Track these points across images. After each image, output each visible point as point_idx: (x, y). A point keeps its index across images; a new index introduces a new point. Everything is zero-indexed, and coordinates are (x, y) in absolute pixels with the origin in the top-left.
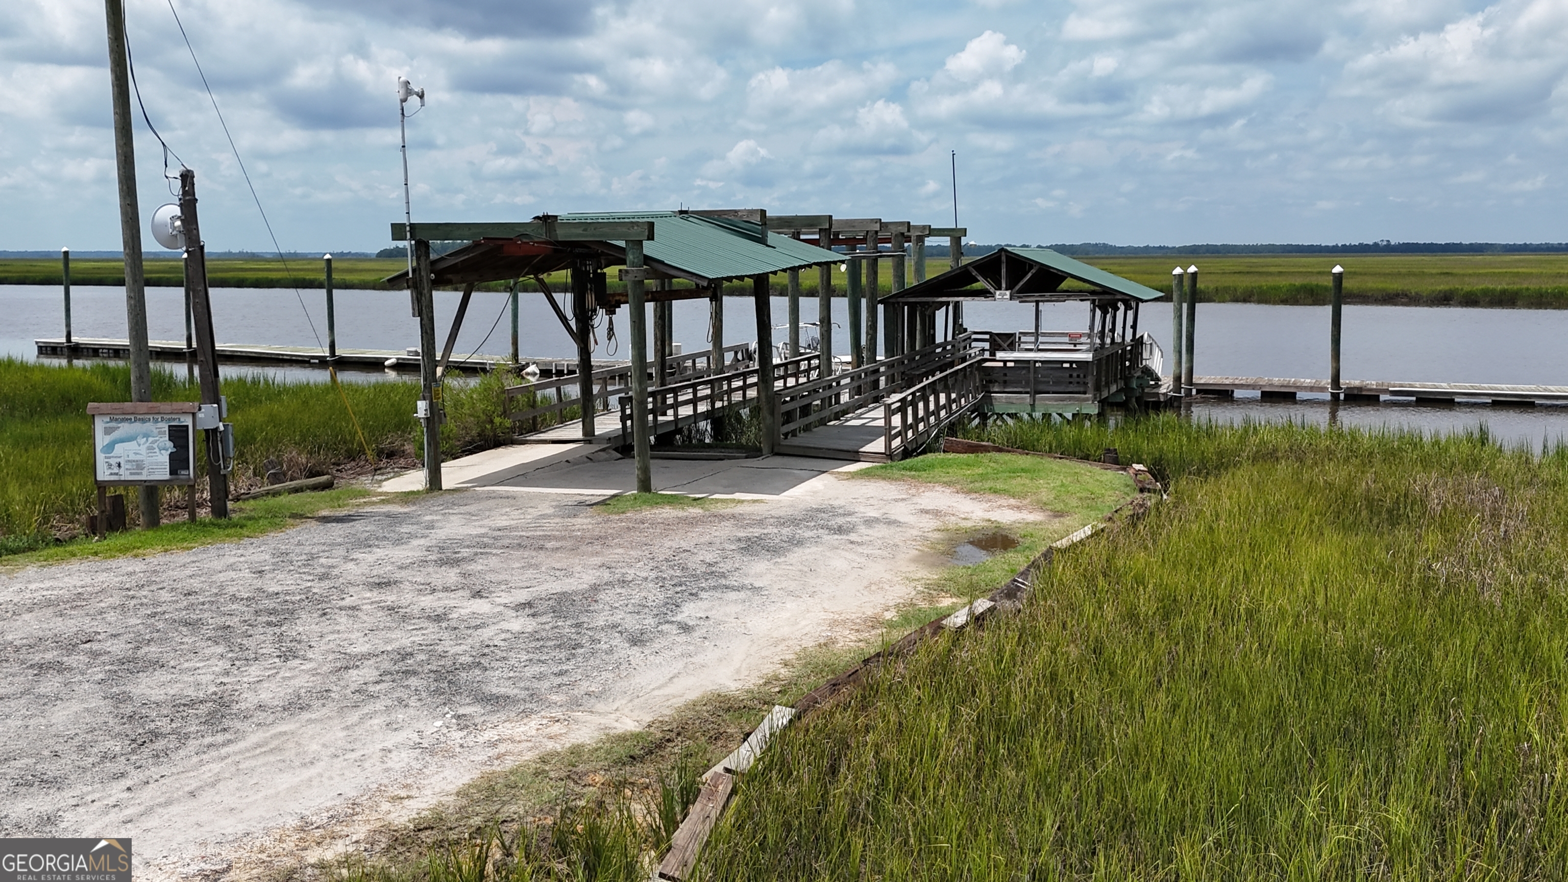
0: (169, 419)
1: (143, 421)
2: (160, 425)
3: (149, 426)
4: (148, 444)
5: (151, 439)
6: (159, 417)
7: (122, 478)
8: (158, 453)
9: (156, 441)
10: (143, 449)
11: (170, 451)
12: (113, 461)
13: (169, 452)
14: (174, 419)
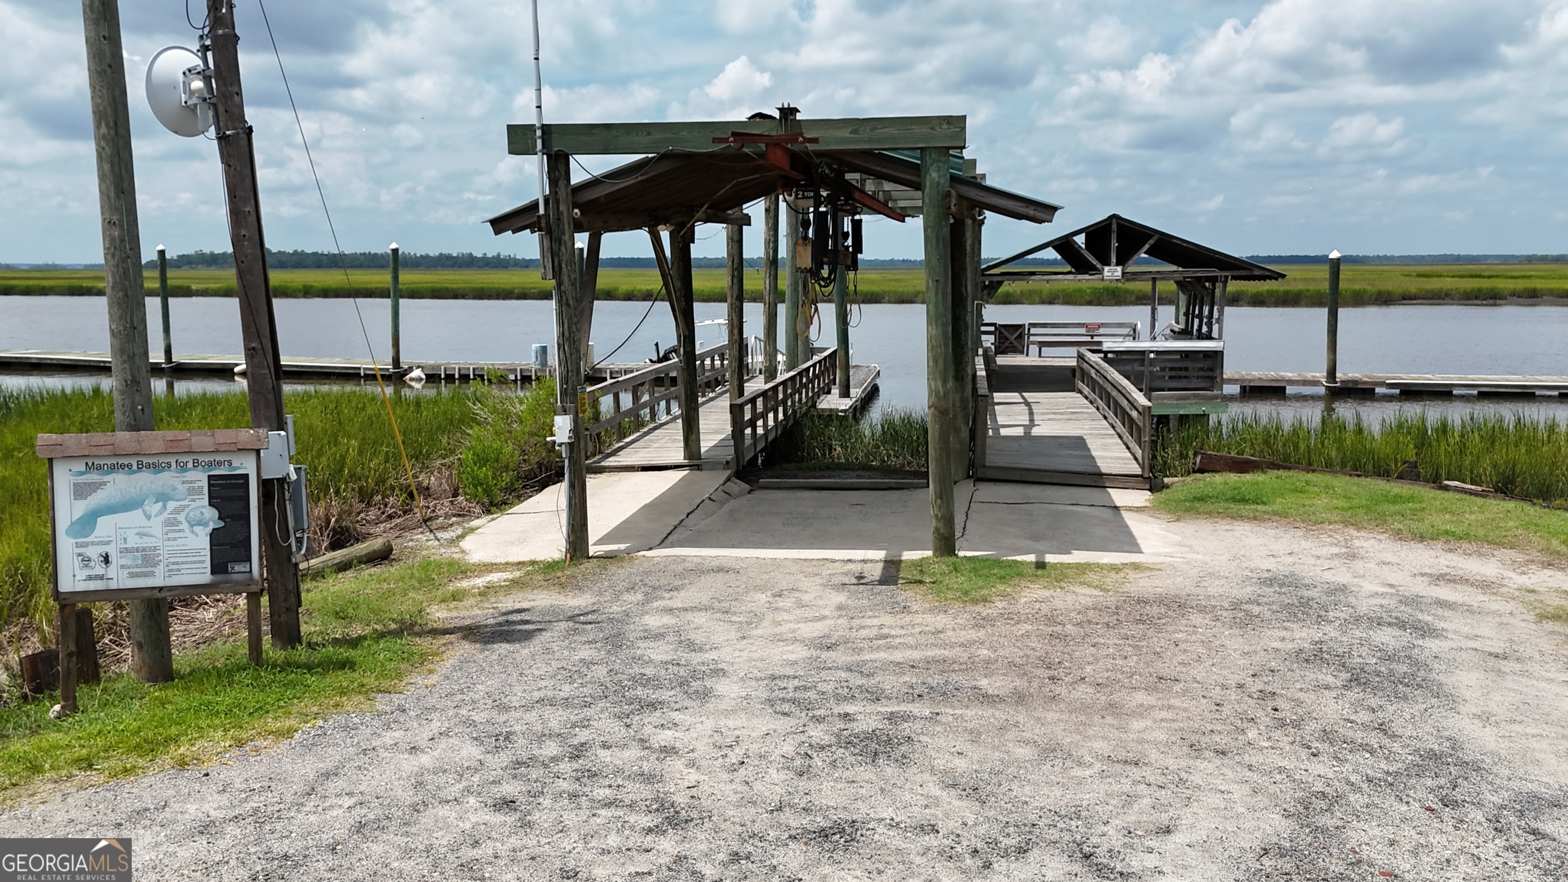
0: (210, 464)
1: (156, 468)
2: (191, 475)
3: (168, 479)
4: (165, 515)
5: (172, 505)
6: (189, 459)
7: (113, 585)
8: (187, 533)
9: (183, 508)
10: (156, 526)
11: (212, 526)
12: (93, 552)
13: (209, 529)
14: (220, 464)
